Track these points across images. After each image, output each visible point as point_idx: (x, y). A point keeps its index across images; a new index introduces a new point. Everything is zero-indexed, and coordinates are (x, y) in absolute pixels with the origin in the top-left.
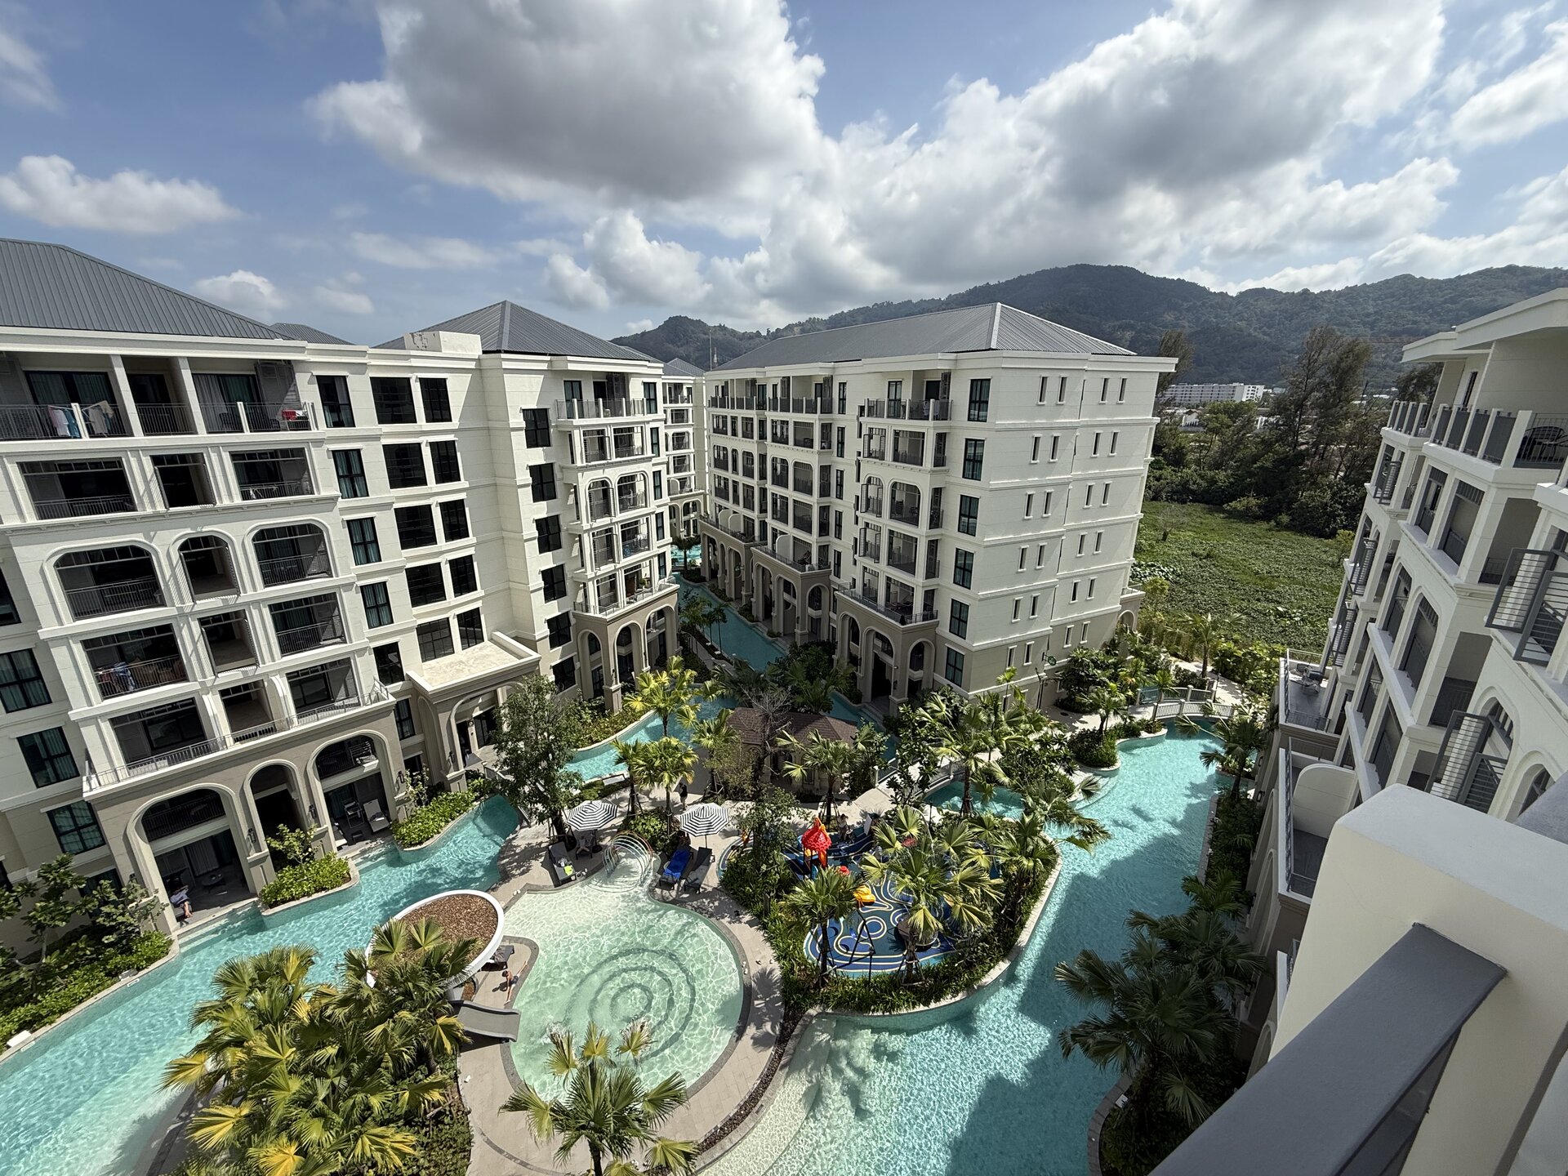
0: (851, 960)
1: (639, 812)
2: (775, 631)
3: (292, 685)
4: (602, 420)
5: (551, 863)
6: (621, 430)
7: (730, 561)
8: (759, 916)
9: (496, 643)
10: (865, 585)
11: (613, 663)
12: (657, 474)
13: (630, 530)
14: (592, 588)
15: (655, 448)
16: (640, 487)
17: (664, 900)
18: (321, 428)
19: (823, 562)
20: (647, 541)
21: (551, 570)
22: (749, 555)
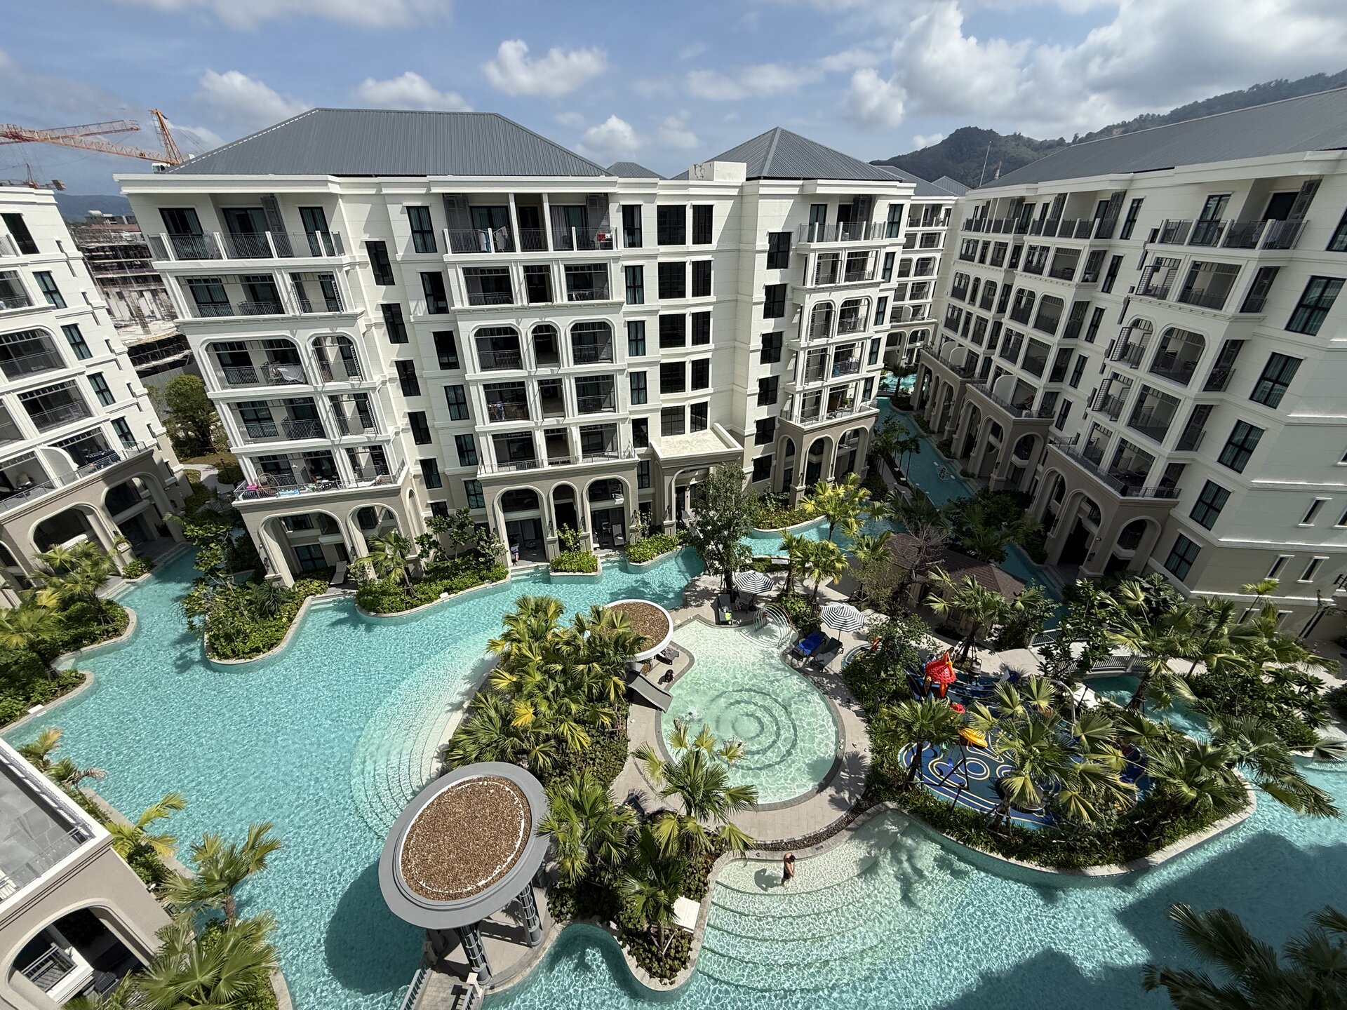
0: (941, 784)
1: (791, 593)
2: (970, 471)
3: (582, 435)
4: (839, 244)
5: (717, 606)
6: (856, 254)
7: (942, 395)
8: (867, 711)
9: (715, 432)
10: (1090, 443)
11: (803, 468)
12: (882, 301)
13: (843, 353)
14: (798, 400)
15: (887, 274)
16: (862, 311)
17: (792, 665)
18: (620, 248)
19: (1046, 409)
20: (858, 364)
21: (767, 379)
22: (963, 390)
